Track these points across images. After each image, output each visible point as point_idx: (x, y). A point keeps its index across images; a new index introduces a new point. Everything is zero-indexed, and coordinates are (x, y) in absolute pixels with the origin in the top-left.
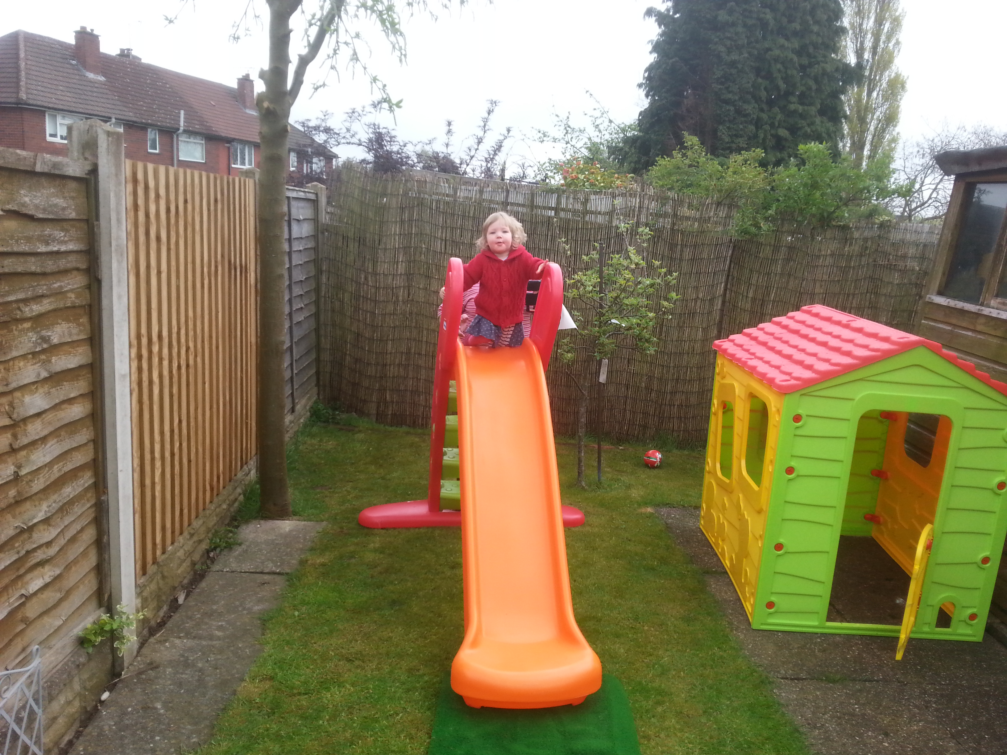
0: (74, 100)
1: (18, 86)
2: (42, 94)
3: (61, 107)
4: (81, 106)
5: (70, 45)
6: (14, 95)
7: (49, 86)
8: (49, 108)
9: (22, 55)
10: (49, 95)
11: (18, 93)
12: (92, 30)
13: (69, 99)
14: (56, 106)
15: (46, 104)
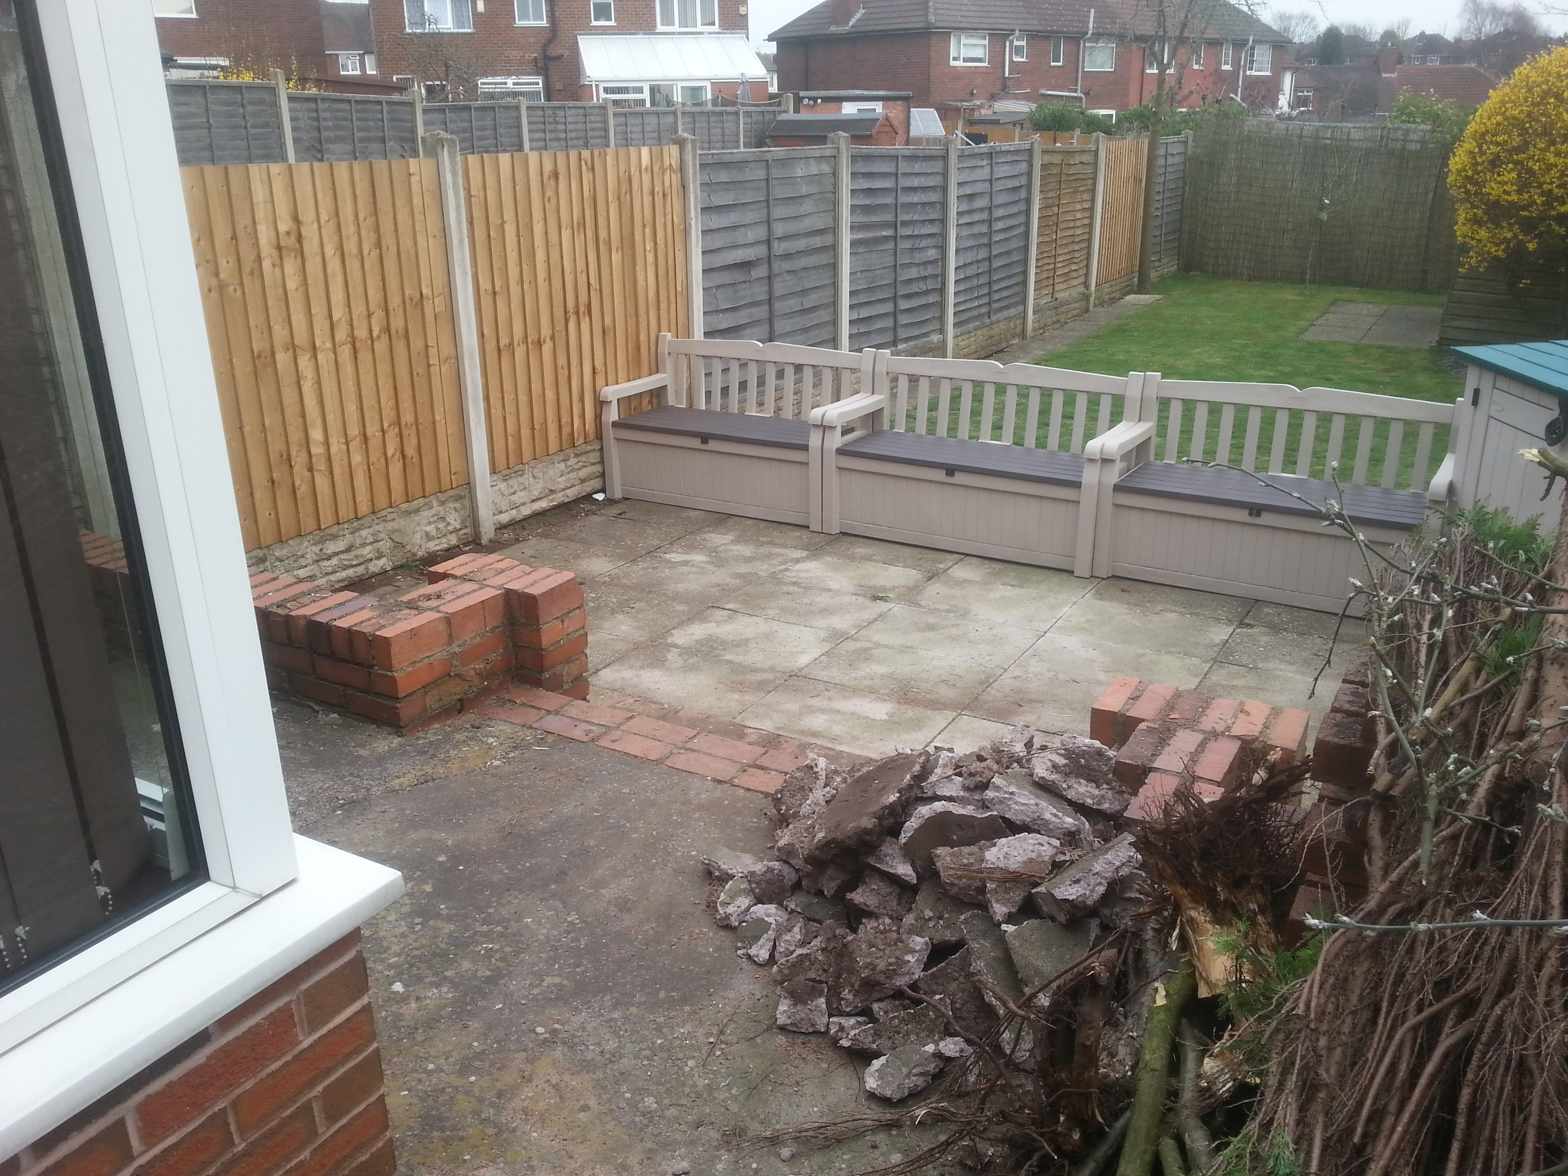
0: (979, 14)
1: (926, 8)
2: (949, 12)
3: (965, 25)
4: (985, 20)
6: (923, 19)
8: (955, 29)
10: (954, 13)
11: (927, 15)
13: (972, 14)
14: (961, 25)
15: (952, 25)
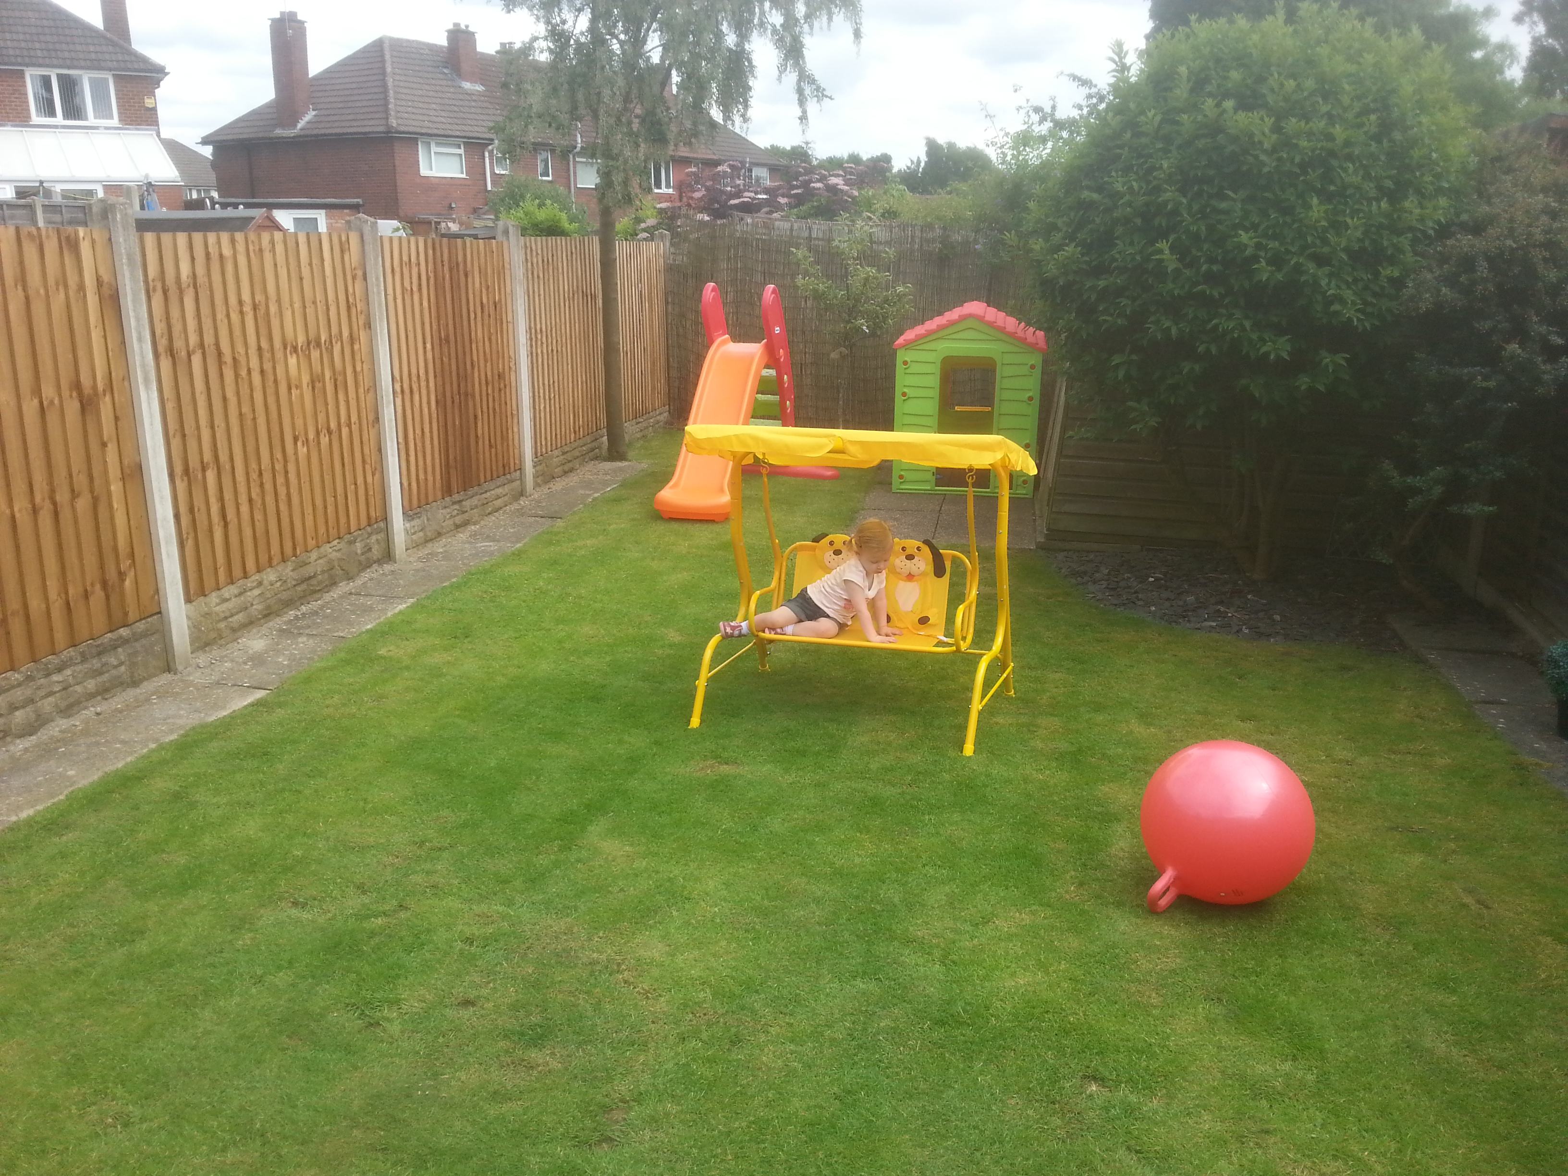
0: (450, 121)
1: (387, 111)
2: (414, 117)
3: (435, 131)
4: (457, 127)
5: (441, 47)
6: (383, 122)
7: (421, 105)
8: (422, 134)
9: (389, 69)
10: (421, 118)
11: (387, 118)
12: (467, 27)
13: (443, 120)
14: (430, 131)
15: (418, 130)
